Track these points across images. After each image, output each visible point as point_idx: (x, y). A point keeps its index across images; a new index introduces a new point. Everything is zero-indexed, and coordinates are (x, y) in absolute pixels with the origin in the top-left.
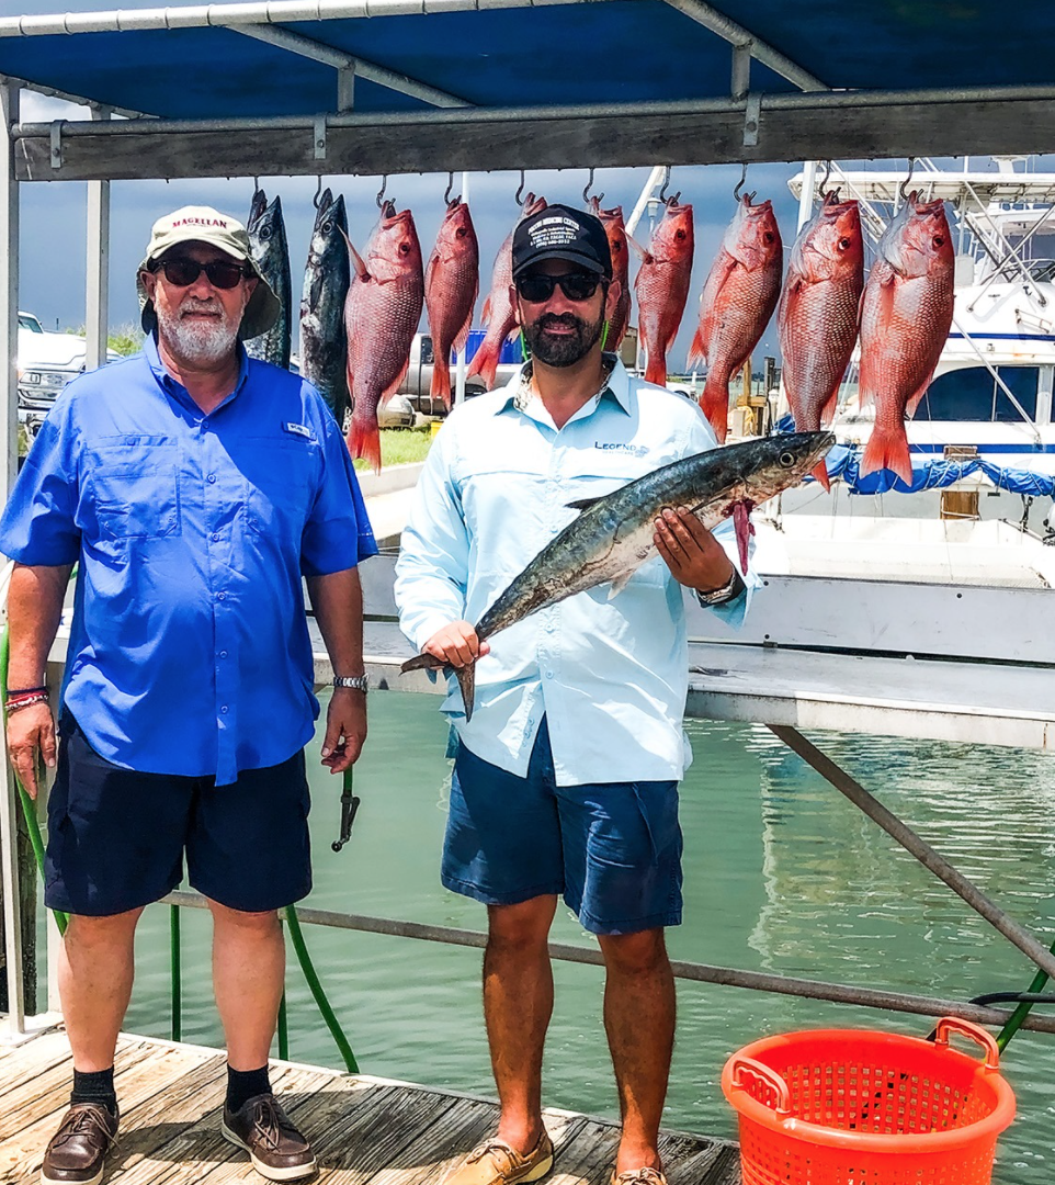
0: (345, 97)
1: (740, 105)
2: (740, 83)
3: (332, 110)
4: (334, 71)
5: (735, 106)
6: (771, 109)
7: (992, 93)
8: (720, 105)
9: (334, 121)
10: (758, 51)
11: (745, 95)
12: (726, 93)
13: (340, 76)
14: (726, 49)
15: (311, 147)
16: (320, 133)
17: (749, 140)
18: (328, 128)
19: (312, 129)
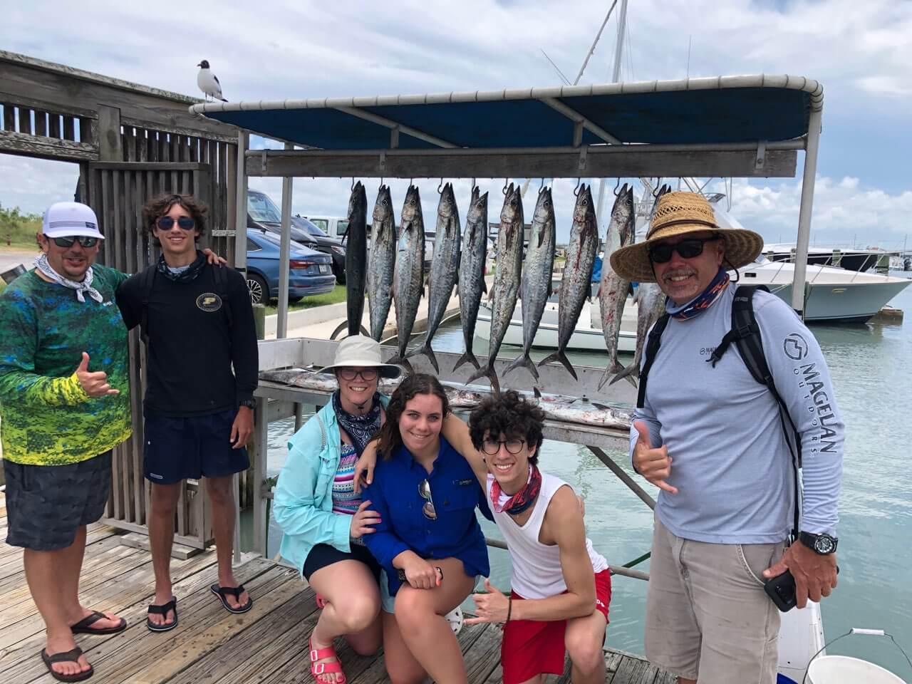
0: (395, 141)
1: (578, 150)
2: (578, 140)
3: (389, 148)
4: (390, 130)
5: (574, 151)
6: (593, 153)
7: (699, 147)
8: (567, 150)
9: (389, 153)
10: (587, 124)
11: (580, 145)
12: (571, 144)
13: (392, 132)
14: (572, 124)
15: (378, 165)
16: (382, 158)
17: (582, 166)
18: (386, 156)
19: (379, 156)
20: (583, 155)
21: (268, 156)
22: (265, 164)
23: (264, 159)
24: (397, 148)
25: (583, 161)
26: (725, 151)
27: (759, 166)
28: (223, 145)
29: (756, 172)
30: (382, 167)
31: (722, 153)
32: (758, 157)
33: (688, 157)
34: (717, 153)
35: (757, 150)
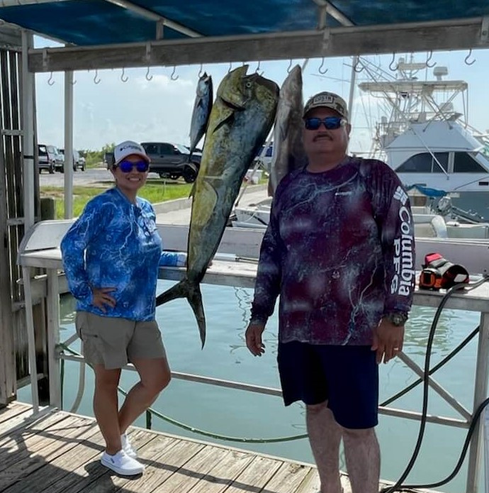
0: (159, 34)
1: (322, 32)
2: (322, 22)
3: (154, 39)
5: (319, 33)
8: (314, 32)
9: (154, 43)
10: (329, 8)
11: (324, 28)
13: (157, 25)
15: (145, 55)
16: (148, 49)
17: (325, 46)
18: (152, 46)
19: (145, 48)
20: (327, 36)
21: (48, 53)
22: (46, 60)
23: (45, 56)
24: (161, 39)
25: (326, 41)
26: (454, 26)
27: (484, 38)
28: (12, 54)
29: (481, 43)
30: (148, 57)
31: (450, 28)
32: (483, 30)
33: (421, 33)
34: (446, 28)
35: (481, 24)
